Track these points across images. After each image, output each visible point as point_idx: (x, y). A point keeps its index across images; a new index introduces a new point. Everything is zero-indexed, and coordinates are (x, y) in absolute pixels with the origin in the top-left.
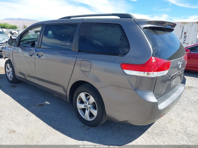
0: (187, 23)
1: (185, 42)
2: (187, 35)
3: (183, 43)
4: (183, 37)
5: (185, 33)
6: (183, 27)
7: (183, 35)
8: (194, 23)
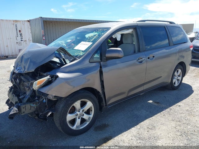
0: (19, 21)
1: (22, 39)
2: (22, 32)
3: (21, 41)
4: (19, 35)
5: (20, 31)
6: (16, 25)
7: (19, 33)
8: (25, 21)
